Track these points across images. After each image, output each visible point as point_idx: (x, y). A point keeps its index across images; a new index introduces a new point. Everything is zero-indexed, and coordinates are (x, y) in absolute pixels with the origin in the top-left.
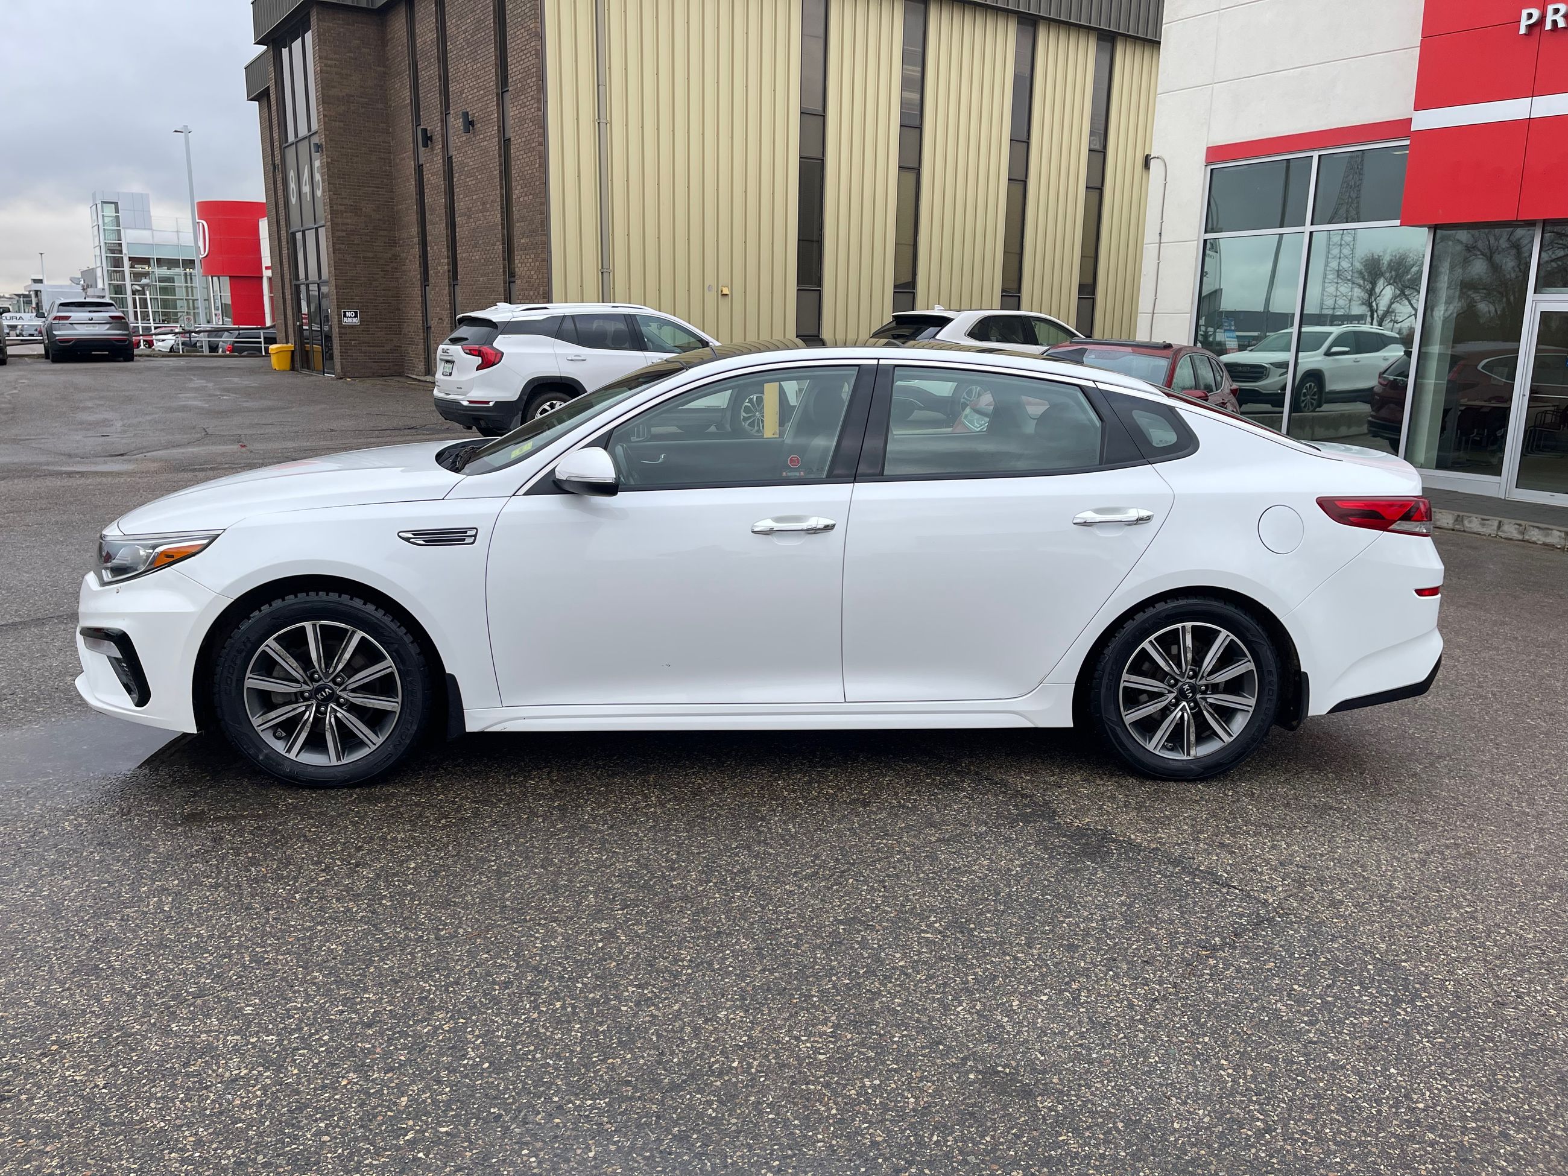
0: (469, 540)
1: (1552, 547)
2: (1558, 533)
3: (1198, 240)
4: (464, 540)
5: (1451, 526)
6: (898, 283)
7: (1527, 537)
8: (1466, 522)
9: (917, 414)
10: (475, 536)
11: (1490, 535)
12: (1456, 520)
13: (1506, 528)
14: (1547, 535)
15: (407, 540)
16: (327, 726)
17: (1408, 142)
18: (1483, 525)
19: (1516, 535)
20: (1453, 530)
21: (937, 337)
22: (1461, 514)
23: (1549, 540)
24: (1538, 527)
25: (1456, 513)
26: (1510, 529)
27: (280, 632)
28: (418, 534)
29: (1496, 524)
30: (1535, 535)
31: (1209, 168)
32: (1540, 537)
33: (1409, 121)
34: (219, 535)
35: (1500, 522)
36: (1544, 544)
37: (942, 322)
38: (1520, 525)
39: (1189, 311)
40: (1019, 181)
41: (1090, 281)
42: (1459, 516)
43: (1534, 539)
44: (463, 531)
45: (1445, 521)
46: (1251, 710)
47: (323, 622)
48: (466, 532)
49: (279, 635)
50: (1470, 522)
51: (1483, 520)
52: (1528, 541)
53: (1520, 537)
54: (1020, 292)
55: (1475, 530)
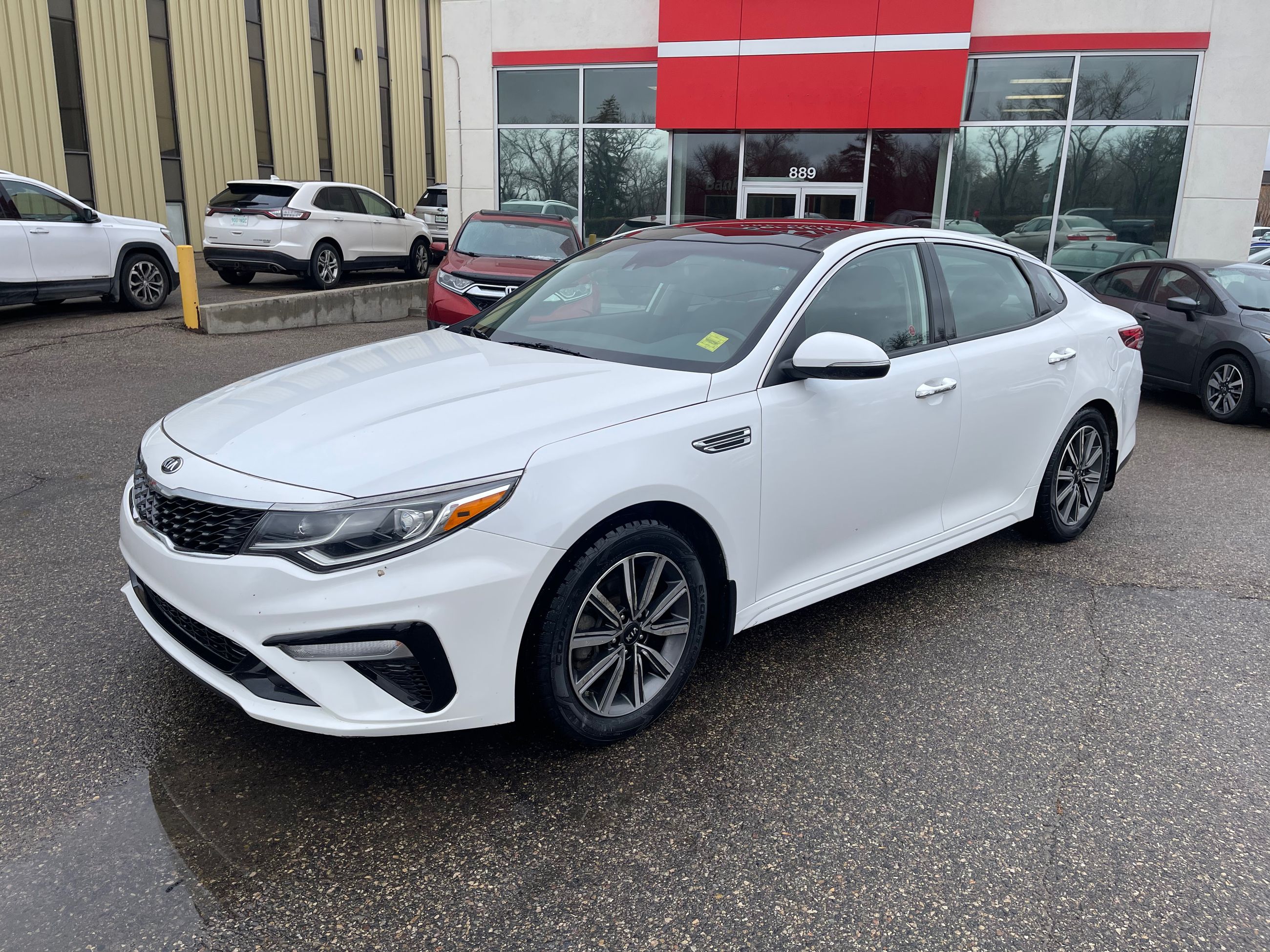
0: (747, 440)
3: (493, 129)
4: (743, 441)
6: (163, 150)
9: (259, 277)
10: (750, 435)
15: (701, 449)
16: (636, 668)
17: (656, 65)
21: (289, 206)
27: (602, 577)
28: (709, 440)
31: (495, 70)
33: (655, 49)
34: (521, 477)
37: (289, 192)
39: (493, 187)
40: (258, 60)
41: (326, 157)
44: (739, 432)
46: (1099, 481)
47: (638, 555)
48: (743, 432)
49: (602, 580)
54: (272, 163)
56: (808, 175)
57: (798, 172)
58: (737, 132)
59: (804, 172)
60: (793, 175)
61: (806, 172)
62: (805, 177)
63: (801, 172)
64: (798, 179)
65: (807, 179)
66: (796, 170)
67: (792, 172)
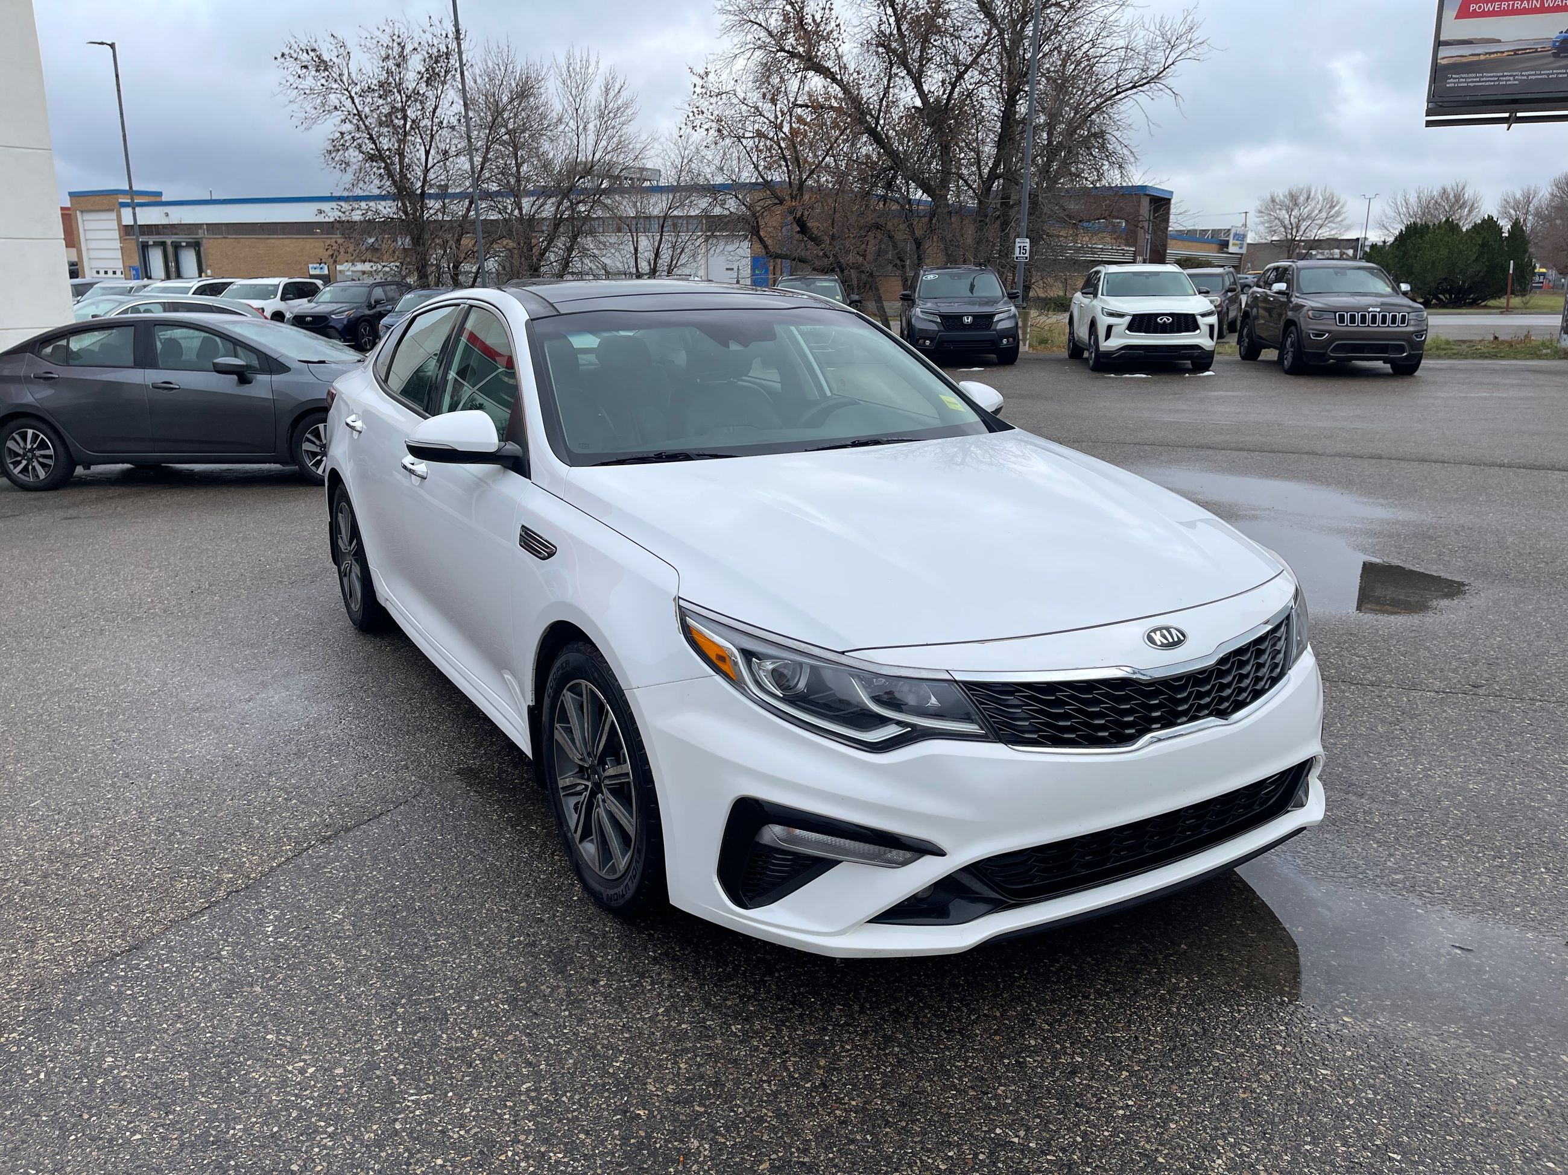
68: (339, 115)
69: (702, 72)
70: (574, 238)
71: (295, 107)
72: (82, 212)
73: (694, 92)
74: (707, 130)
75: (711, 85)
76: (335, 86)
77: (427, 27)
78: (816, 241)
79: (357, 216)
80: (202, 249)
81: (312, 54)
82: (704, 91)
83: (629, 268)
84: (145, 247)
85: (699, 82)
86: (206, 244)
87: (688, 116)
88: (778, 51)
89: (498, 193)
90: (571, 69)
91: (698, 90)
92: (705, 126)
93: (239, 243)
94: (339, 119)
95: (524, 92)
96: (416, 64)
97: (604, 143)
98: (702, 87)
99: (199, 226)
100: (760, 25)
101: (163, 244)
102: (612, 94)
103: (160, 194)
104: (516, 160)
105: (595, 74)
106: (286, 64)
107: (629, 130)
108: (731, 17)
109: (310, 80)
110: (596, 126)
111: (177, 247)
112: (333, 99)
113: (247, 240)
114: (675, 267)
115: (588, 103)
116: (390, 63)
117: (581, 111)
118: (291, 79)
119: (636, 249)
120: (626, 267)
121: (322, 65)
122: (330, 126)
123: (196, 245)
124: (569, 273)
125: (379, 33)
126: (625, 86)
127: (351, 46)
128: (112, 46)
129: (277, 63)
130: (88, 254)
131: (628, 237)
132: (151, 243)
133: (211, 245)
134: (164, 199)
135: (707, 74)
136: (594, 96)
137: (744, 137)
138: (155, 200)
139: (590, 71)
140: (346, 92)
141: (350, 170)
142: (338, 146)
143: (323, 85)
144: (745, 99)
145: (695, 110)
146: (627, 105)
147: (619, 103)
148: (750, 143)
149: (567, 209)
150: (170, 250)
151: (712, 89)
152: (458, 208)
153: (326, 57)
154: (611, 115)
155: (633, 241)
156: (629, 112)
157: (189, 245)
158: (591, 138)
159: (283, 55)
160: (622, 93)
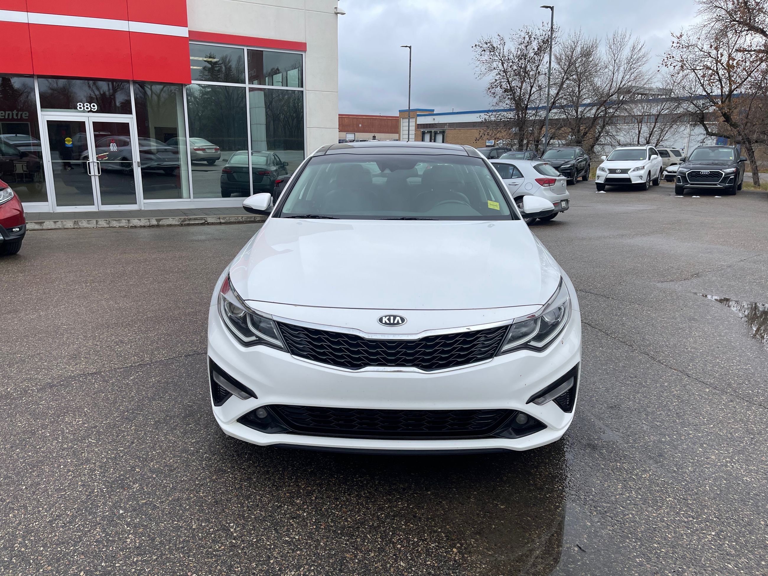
1: (123, 227)
2: (125, 221)
5: (73, 227)
7: (111, 225)
8: (80, 224)
11: (93, 228)
12: (75, 223)
13: (100, 223)
14: (120, 223)
18: (89, 224)
19: (106, 225)
20: (74, 228)
22: (76, 220)
23: (121, 225)
24: (115, 220)
25: (73, 220)
26: (102, 223)
29: (95, 222)
30: (115, 224)
32: (117, 224)
35: (97, 221)
36: (119, 227)
38: (107, 220)
42: (75, 221)
43: (115, 225)
45: (69, 225)
50: (82, 223)
51: (88, 221)
52: (112, 227)
53: (108, 226)
55: (85, 226)
56: (91, 108)
57: (84, 106)
58: (32, 76)
59: (88, 106)
60: (80, 108)
61: (90, 106)
62: (89, 109)
63: (86, 107)
64: (84, 111)
65: (91, 111)
66: (82, 105)
67: (79, 106)
68: (496, 72)
69: (679, 36)
70: (604, 126)
71: (477, 69)
72: (403, 119)
73: (672, 46)
74: (674, 66)
75: (683, 42)
76: (497, 58)
77: (541, 27)
78: (734, 125)
79: (493, 118)
80: (445, 134)
81: (489, 44)
82: (678, 45)
83: (633, 141)
84: (424, 133)
85: (676, 40)
86: (447, 132)
87: (664, 60)
88: (731, 21)
89: (567, 106)
90: (615, 40)
91: (675, 45)
92: (674, 64)
93: (460, 131)
94: (496, 73)
95: (587, 54)
96: (535, 45)
97: (628, 77)
98: (678, 43)
99: (445, 124)
100: (722, 8)
101: (431, 132)
102: (636, 51)
103: (433, 110)
104: (579, 88)
105: (628, 41)
106: (477, 49)
107: (644, 69)
108: (705, 5)
109: (486, 56)
110: (624, 68)
111: (436, 133)
112: (495, 65)
113: (463, 130)
114: (662, 141)
115: (622, 56)
116: (523, 46)
117: (617, 61)
118: (477, 56)
119: (639, 132)
120: (632, 141)
121: (493, 49)
122: (492, 76)
123: (443, 133)
124: (598, 144)
125: (519, 32)
126: (644, 47)
127: (506, 40)
128: (410, 47)
129: (473, 49)
130: (403, 136)
131: (636, 126)
132: (426, 132)
133: (449, 133)
134: (435, 112)
135: (681, 36)
136: (626, 53)
137: (696, 69)
138: (430, 113)
139: (626, 40)
140: (500, 61)
141: (497, 97)
142: (492, 86)
143: (490, 58)
144: (702, 48)
145: (668, 56)
146: (644, 56)
147: (639, 55)
148: (701, 73)
149: (602, 111)
150: (433, 134)
151: (683, 44)
152: (543, 114)
153: (495, 46)
154: (634, 62)
155: (639, 128)
156: (644, 59)
157: (440, 132)
158: (621, 75)
159: (476, 45)
160: (642, 49)
